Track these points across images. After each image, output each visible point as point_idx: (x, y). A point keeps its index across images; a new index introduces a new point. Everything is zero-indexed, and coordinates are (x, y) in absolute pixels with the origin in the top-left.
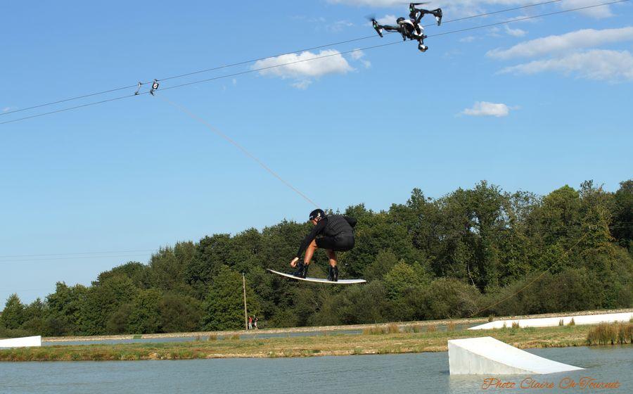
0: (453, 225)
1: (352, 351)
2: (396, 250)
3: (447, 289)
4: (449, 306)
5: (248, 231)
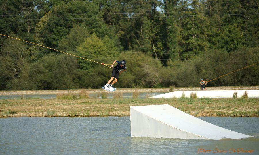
0: (141, 4)
1: (45, 114)
2: (89, 25)
3: (132, 61)
4: (134, 77)
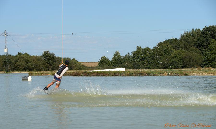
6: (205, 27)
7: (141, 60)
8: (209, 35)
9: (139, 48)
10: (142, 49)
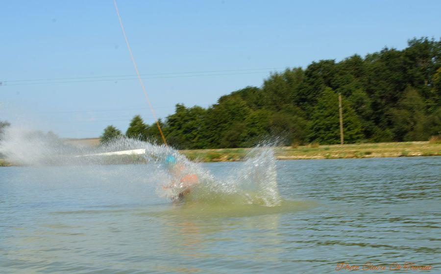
5: (351, 57)
6: (311, 64)
7: (185, 132)
8: (321, 79)
9: (180, 108)
10: (187, 110)
